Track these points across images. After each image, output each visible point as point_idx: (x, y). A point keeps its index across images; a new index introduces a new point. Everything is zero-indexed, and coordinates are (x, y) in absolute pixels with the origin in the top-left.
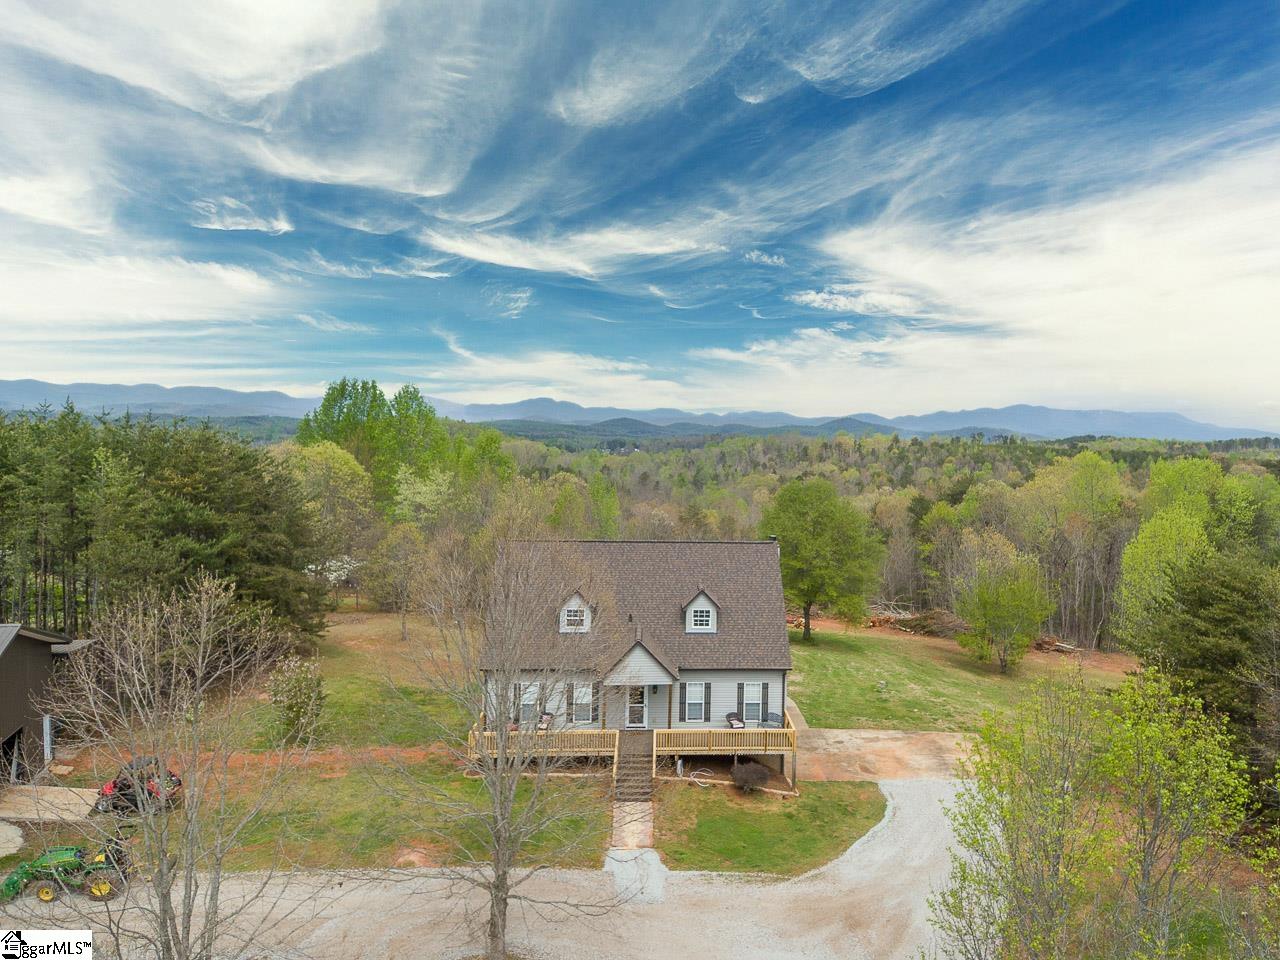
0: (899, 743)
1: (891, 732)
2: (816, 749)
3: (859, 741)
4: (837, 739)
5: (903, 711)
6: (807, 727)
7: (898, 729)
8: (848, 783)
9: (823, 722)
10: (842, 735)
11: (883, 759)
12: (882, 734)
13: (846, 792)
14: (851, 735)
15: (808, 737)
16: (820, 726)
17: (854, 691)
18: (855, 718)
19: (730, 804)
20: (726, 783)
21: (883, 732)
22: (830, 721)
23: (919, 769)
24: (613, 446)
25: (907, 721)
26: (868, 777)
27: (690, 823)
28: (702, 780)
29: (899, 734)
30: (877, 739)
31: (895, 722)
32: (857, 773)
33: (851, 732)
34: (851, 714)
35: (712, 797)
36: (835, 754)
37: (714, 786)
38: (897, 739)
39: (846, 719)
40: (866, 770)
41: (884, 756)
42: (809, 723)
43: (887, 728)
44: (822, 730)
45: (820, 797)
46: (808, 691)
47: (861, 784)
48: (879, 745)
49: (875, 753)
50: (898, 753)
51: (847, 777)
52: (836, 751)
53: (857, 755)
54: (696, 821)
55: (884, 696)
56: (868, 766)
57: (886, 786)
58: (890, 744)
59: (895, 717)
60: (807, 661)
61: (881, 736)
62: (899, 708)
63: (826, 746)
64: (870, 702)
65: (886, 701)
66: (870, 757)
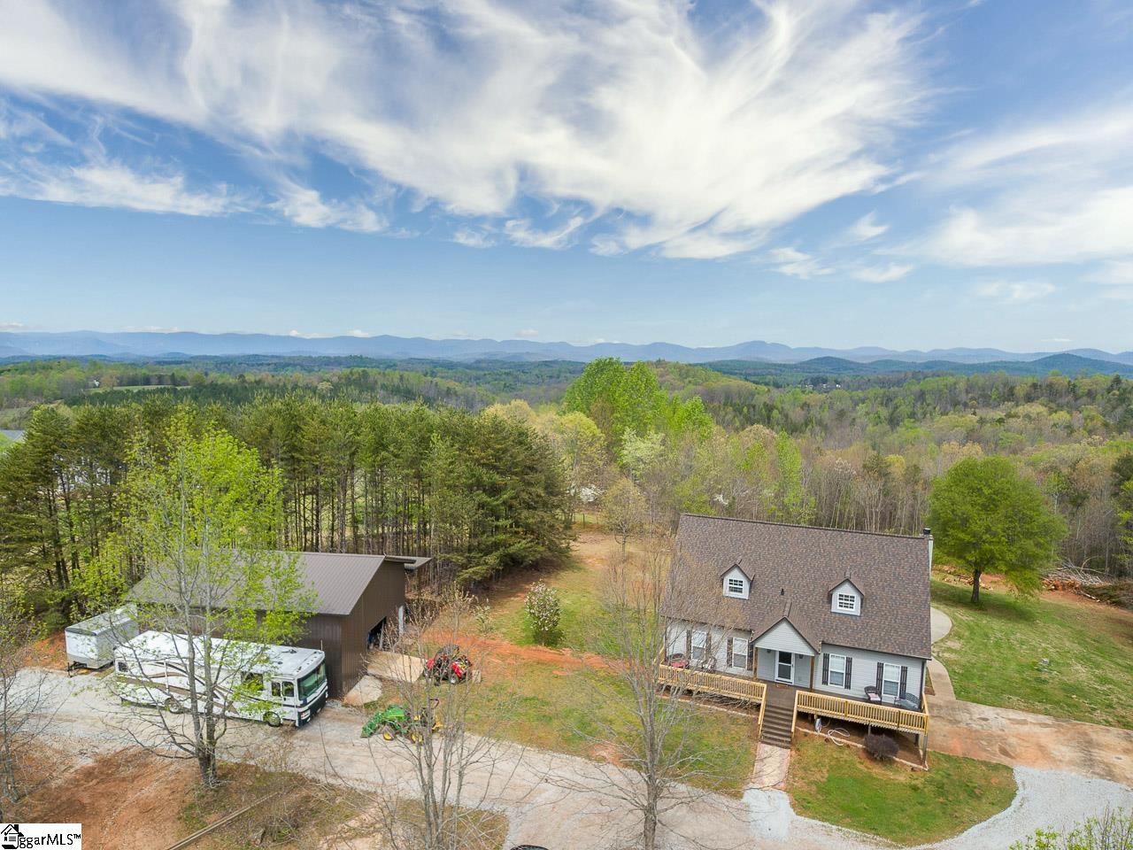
0: (1047, 730)
1: (1042, 718)
2: (959, 722)
3: (1004, 721)
4: (983, 716)
5: (1060, 695)
6: (955, 698)
7: (1050, 715)
8: (984, 763)
9: (971, 695)
10: (988, 711)
11: (1025, 744)
12: (1030, 717)
13: (979, 772)
14: (998, 714)
15: (953, 709)
16: (968, 699)
17: (1013, 666)
18: (1006, 696)
19: (860, 766)
20: (860, 746)
21: (1032, 715)
22: (979, 695)
23: (1061, 761)
24: (817, 382)
25: (1062, 708)
26: (1005, 761)
27: (822, 776)
28: (838, 739)
29: (1048, 720)
30: (1024, 722)
31: (1048, 706)
32: (994, 755)
33: (999, 710)
34: (1003, 691)
35: (845, 756)
36: (976, 731)
37: (848, 746)
38: (1047, 725)
39: (996, 696)
40: (1004, 752)
41: (1027, 742)
42: (958, 694)
43: (1039, 712)
44: (969, 703)
45: (949, 775)
46: (963, 661)
47: (996, 767)
48: (1026, 728)
49: (1018, 736)
50: (1043, 741)
51: (983, 756)
52: (979, 727)
53: (999, 736)
54: (827, 775)
55: (1044, 676)
56: (1008, 749)
57: (1022, 773)
58: (1037, 729)
59: (1049, 701)
60: (969, 628)
61: (1029, 720)
62: (1056, 692)
63: (970, 722)
64: (1027, 680)
65: (1045, 682)
66: (1013, 740)
